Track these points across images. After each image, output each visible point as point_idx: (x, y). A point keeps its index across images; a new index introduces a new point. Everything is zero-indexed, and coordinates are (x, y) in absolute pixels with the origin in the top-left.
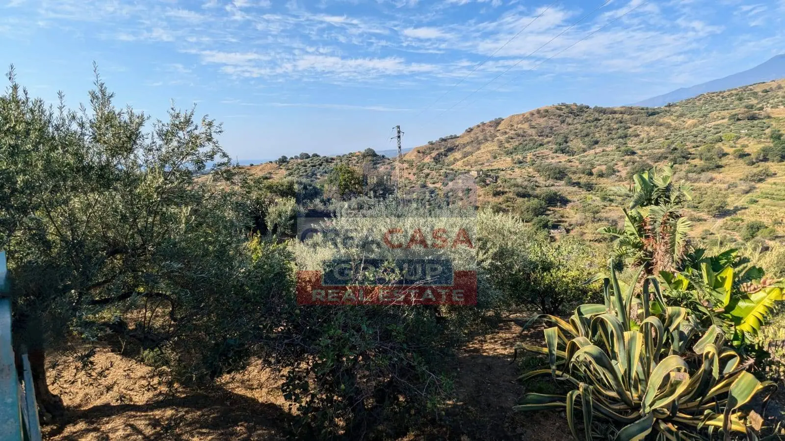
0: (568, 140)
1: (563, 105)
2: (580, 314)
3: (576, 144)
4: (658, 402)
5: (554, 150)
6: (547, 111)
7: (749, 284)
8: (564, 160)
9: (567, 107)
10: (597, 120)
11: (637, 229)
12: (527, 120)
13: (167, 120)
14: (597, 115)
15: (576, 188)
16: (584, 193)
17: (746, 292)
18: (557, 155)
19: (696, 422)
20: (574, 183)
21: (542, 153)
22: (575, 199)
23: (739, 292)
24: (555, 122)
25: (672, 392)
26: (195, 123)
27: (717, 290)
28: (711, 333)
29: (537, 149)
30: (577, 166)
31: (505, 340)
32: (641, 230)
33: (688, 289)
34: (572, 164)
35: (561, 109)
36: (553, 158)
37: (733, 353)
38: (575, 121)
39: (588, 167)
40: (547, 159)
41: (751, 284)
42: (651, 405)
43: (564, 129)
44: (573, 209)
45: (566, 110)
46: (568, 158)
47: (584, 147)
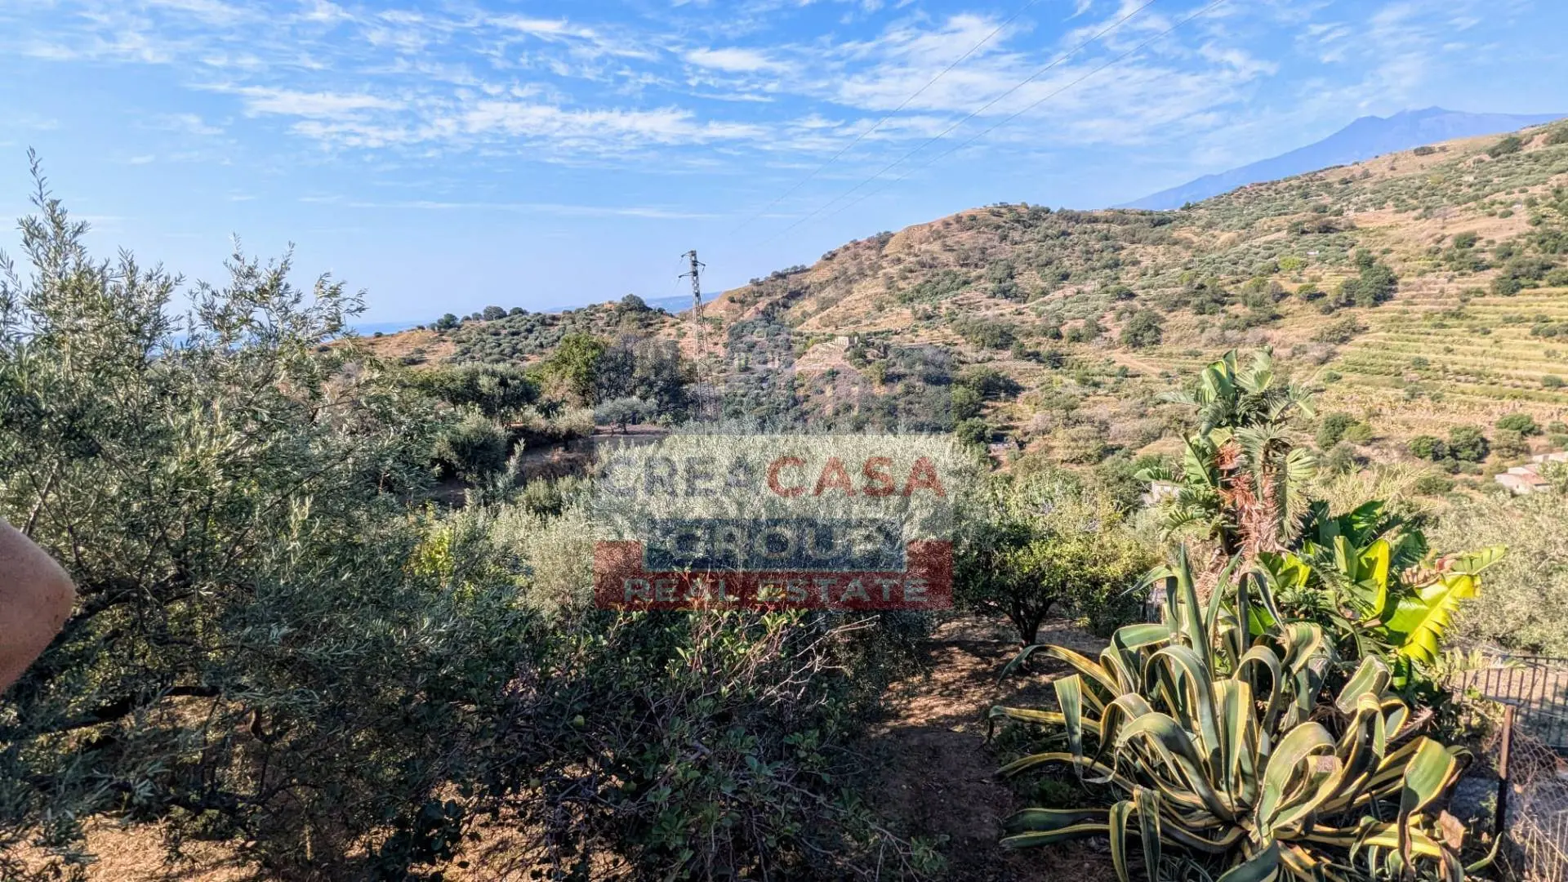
0: (1015, 272)
1: (1003, 205)
2: (1120, 645)
3: (1028, 279)
4: (1283, 814)
5: (989, 293)
6: (973, 218)
7: (1415, 568)
8: (1009, 310)
9: (1010, 209)
10: (1064, 233)
11: (1208, 469)
12: (938, 236)
14: (1064, 226)
15: (1033, 364)
16: (1047, 371)
17: (1410, 584)
18: (995, 300)
19: (1346, 841)
20: (1029, 355)
21: (968, 298)
22: (1032, 384)
23: (1399, 585)
24: (990, 240)
25: (1311, 794)
27: (1362, 583)
28: (1366, 673)
29: (960, 292)
30: (1033, 322)
33: (1308, 584)
34: (1024, 317)
35: (999, 215)
36: (988, 308)
37: (1397, 701)
38: (1027, 237)
39: (1053, 323)
40: (978, 309)
41: (1419, 569)
42: (1270, 822)
43: (1006, 251)
44: (1029, 403)
45: (1008, 216)
46: (1016, 306)
47: (1044, 284)
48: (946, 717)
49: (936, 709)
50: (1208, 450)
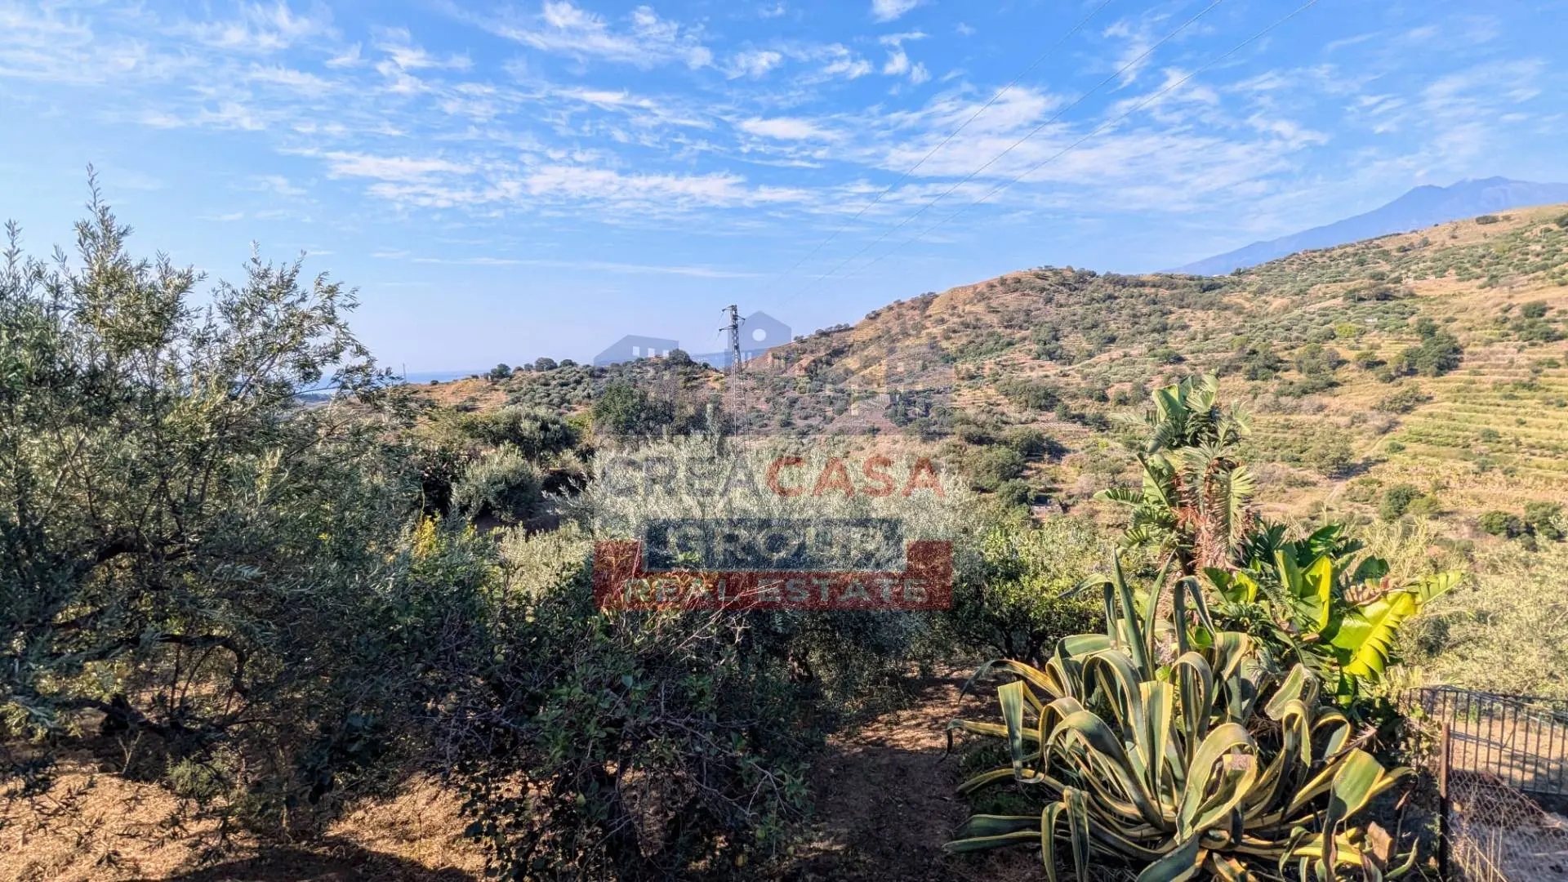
0: (1060, 334)
1: (1049, 269)
2: (1064, 654)
3: (1074, 342)
4: (1205, 815)
5: (1034, 354)
6: (1018, 281)
7: (1360, 587)
8: (1054, 372)
9: (1056, 273)
10: (1111, 297)
11: (1165, 491)
12: (982, 297)
13: (242, 282)
14: (1110, 290)
15: (1078, 426)
16: (1093, 434)
17: (1355, 602)
18: (1041, 362)
19: (1277, 851)
20: (1074, 417)
21: (1013, 359)
22: (1077, 447)
23: (1343, 603)
24: (1035, 302)
25: (1229, 794)
26: (300, 289)
27: (1305, 599)
28: (1295, 680)
29: (1004, 352)
30: (1079, 384)
31: (935, 720)
32: (1172, 493)
33: (1257, 600)
34: (1069, 379)
35: (1044, 278)
36: (1032, 369)
37: (1338, 717)
38: (1071, 301)
39: (1099, 385)
40: (1022, 370)
41: (1364, 588)
42: (1194, 823)
43: (1051, 314)
44: (1073, 465)
45: (1053, 279)
46: (1060, 368)
47: (1090, 347)
48: (931, 748)
49: (922, 741)
50: (1165, 472)
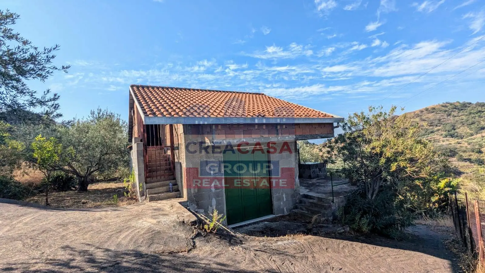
0: (455, 127)
1: (447, 103)
3: (462, 130)
5: (444, 136)
6: (434, 109)
8: (454, 142)
9: (451, 104)
10: (480, 111)
12: (418, 116)
14: (480, 109)
15: (468, 163)
16: (475, 167)
18: (447, 138)
20: (465, 159)
21: (433, 138)
22: (468, 171)
24: (443, 116)
29: (429, 135)
30: (466, 147)
34: (462, 145)
35: (446, 106)
36: (443, 141)
38: (460, 114)
39: (477, 147)
40: (439, 142)
43: (451, 120)
44: (467, 179)
45: (450, 107)
46: (457, 141)
47: (472, 132)
